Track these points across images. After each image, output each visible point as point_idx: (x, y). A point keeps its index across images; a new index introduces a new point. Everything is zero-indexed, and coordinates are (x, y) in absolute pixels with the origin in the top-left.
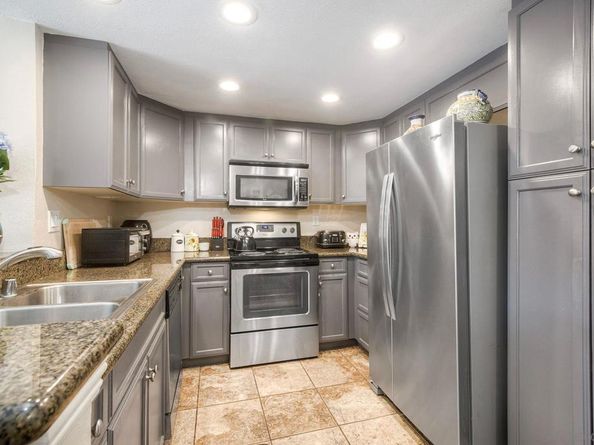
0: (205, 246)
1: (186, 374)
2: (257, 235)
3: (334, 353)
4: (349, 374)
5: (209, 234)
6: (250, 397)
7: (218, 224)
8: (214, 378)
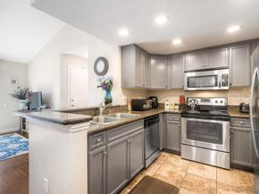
0: (177, 107)
1: (163, 153)
2: (200, 103)
3: (242, 172)
4: (245, 185)
5: (178, 102)
6: (182, 170)
7: (182, 98)
8: (173, 159)
